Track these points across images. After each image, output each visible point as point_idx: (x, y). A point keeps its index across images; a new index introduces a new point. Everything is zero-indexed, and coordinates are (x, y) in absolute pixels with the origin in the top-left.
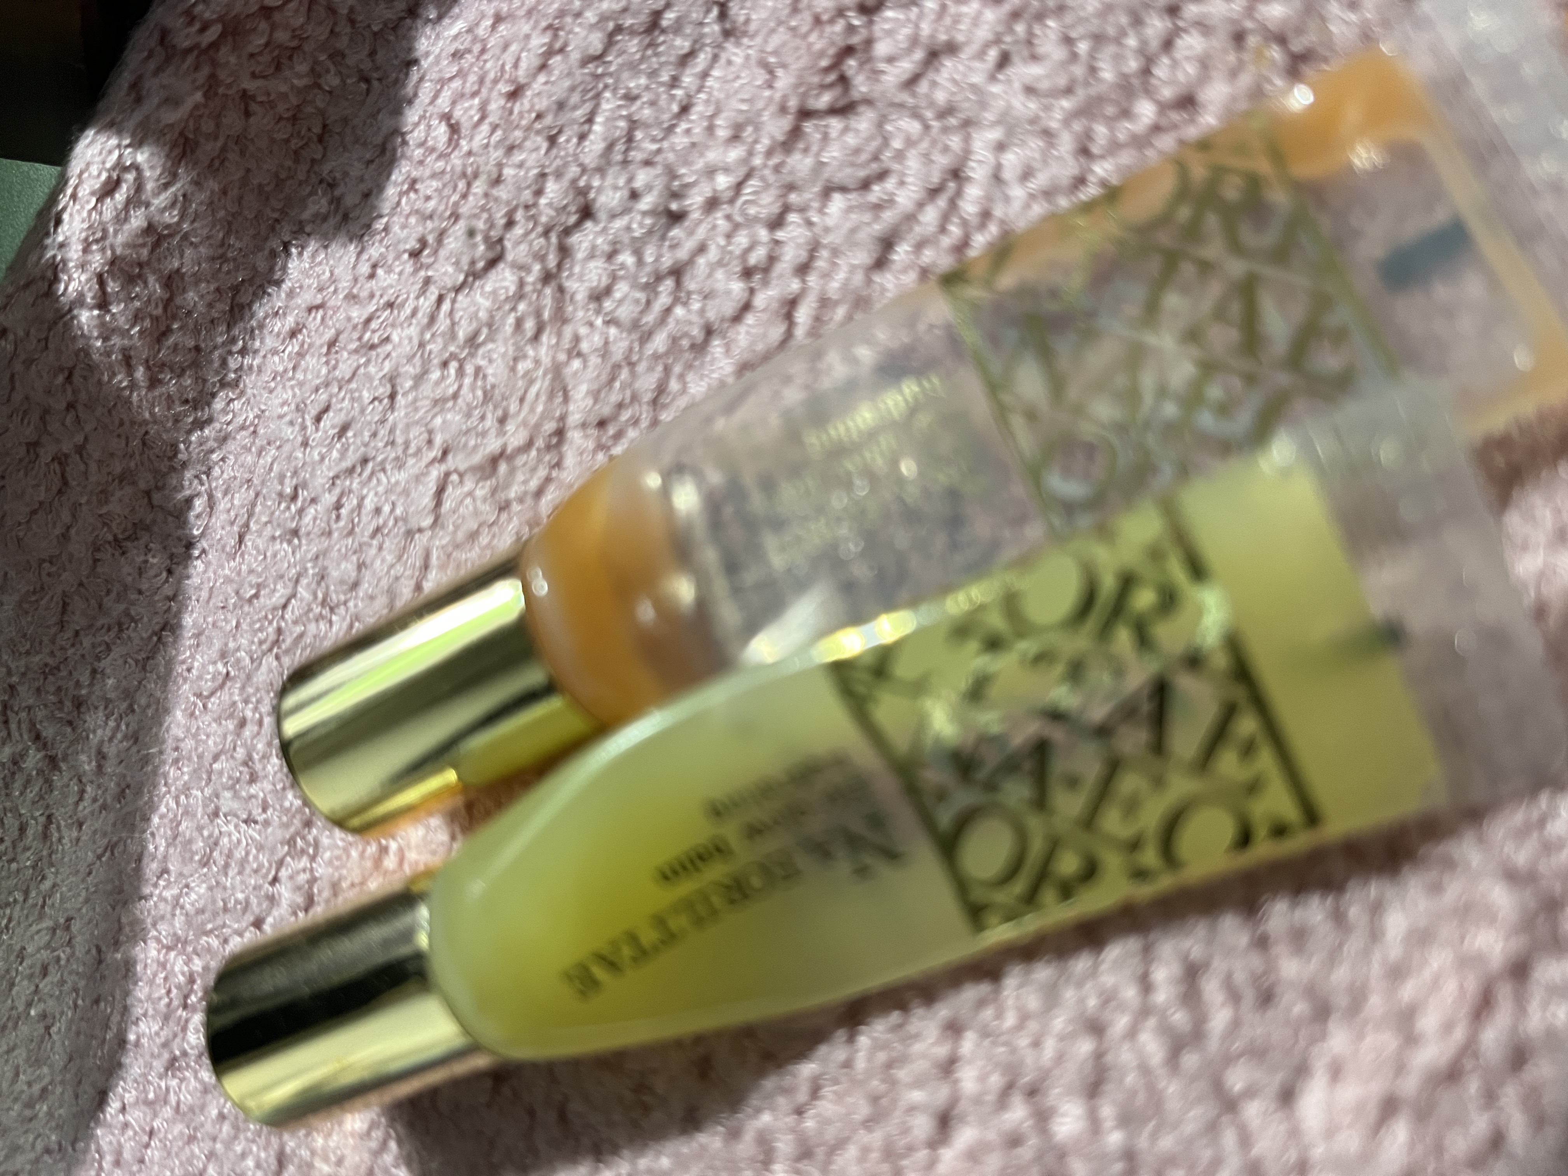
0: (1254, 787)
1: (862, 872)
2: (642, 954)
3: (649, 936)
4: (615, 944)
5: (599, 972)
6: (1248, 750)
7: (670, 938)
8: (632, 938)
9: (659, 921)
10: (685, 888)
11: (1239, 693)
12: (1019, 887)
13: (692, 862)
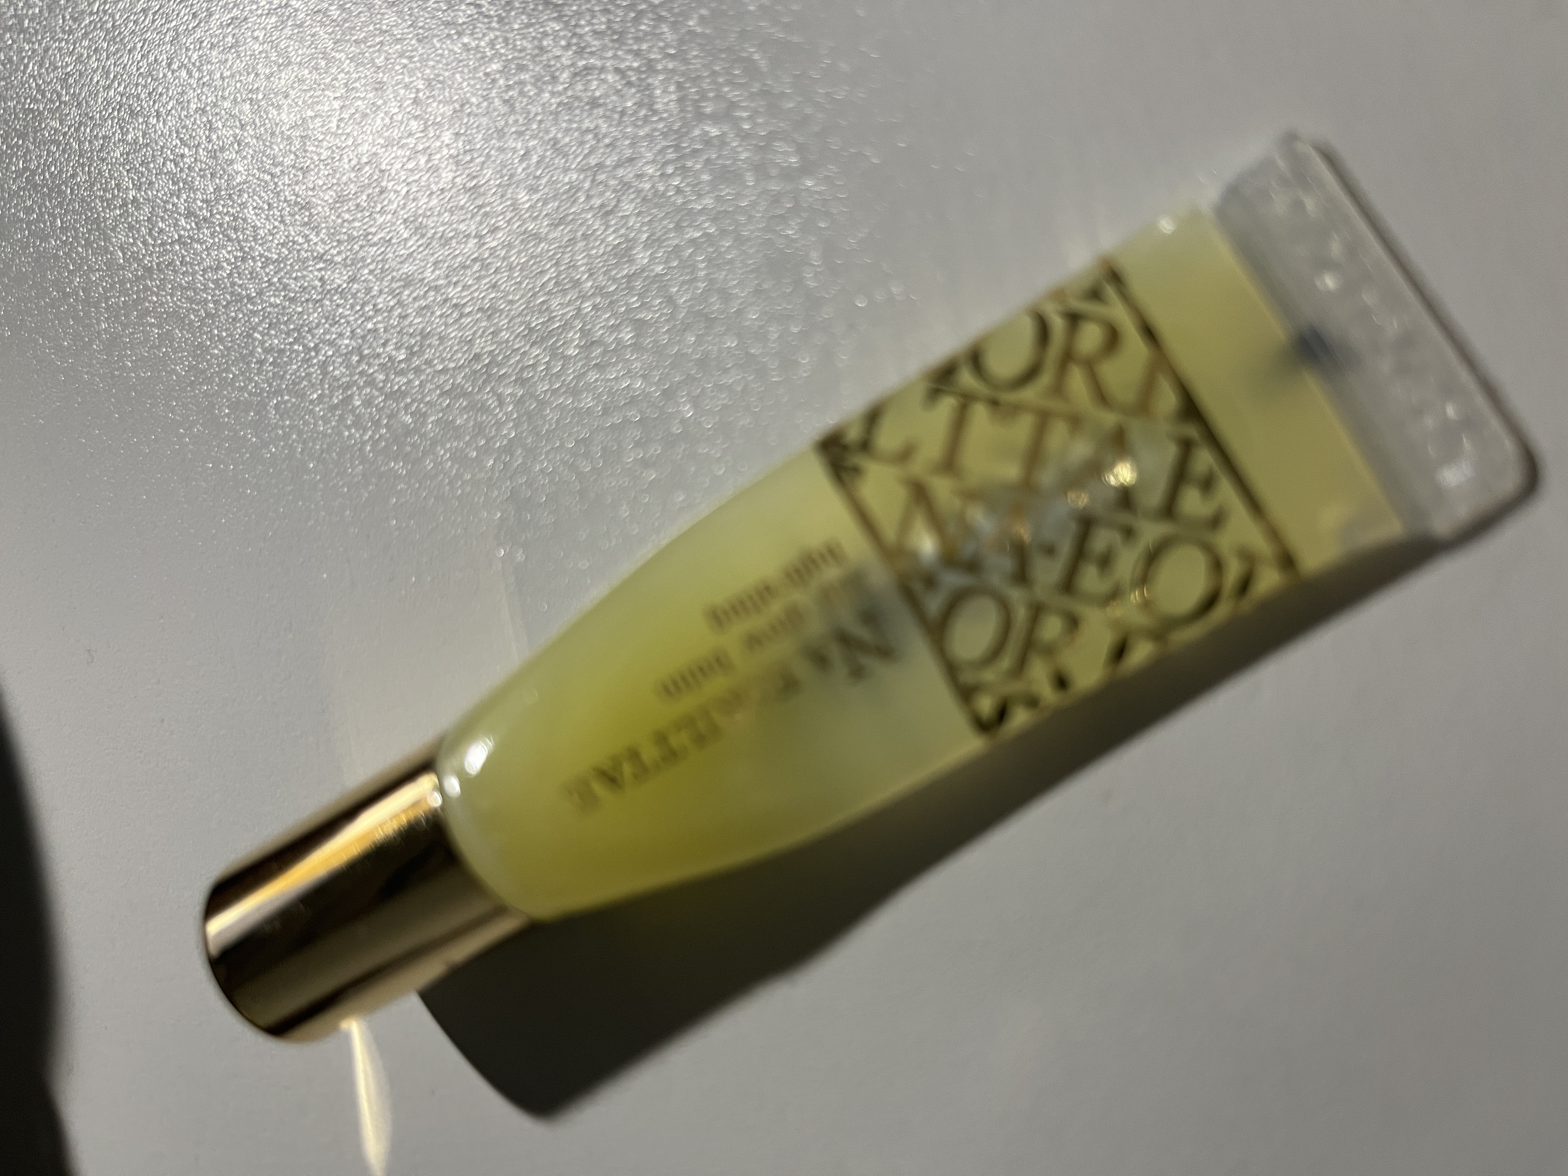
0: (1216, 521)
1: (857, 673)
2: (643, 772)
3: (650, 753)
4: (616, 761)
5: (599, 789)
6: (1207, 485)
7: (671, 756)
8: (634, 755)
9: (661, 738)
10: (688, 703)
11: (1192, 431)
12: (1006, 662)
13: (693, 675)
